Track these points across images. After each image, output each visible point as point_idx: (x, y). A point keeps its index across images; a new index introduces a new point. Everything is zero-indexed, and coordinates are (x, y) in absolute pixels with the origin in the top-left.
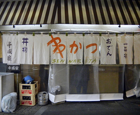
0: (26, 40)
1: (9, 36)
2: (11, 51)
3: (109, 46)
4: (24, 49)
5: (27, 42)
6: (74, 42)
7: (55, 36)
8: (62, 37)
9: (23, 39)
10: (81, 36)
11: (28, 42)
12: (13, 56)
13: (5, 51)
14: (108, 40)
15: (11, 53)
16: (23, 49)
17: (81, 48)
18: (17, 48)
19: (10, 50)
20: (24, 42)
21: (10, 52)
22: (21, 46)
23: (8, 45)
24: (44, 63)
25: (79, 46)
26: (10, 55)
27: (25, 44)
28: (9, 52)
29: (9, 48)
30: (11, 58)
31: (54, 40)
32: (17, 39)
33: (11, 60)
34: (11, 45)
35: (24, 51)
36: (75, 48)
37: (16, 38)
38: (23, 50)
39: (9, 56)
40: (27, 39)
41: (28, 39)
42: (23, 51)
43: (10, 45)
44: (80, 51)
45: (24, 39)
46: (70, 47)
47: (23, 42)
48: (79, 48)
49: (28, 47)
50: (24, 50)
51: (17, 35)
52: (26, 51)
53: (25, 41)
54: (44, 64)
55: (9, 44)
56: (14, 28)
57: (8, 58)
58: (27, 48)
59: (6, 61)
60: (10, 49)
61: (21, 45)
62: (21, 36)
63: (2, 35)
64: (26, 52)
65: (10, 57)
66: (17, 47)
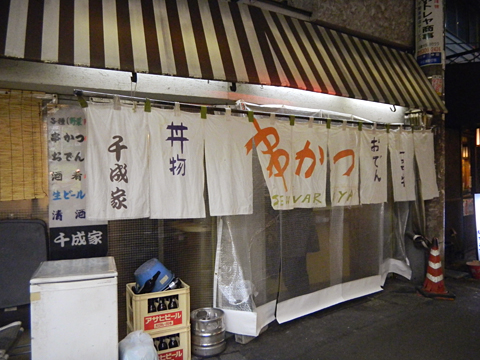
0: (179, 132)
1: (116, 112)
2: (123, 171)
3: (376, 158)
4: (177, 164)
5: (182, 139)
6: (308, 143)
7: (264, 123)
8: (281, 126)
9: (169, 127)
10: (322, 127)
11: (186, 139)
12: (133, 189)
13: (101, 171)
14: (373, 142)
15: (126, 181)
16: (173, 162)
17: (322, 161)
18: (148, 161)
19: (119, 167)
20: (172, 139)
21: (121, 174)
22: (164, 153)
23: (114, 147)
24: (242, 208)
25: (318, 156)
26: (121, 185)
27: (177, 144)
28: (119, 176)
29: (118, 158)
30: (124, 200)
31: (262, 135)
32: (147, 126)
33: (125, 207)
34: (125, 147)
35: (176, 171)
36: (308, 162)
37: (141, 121)
38: (171, 166)
39: (118, 190)
40: (182, 128)
41: (186, 128)
42: (172, 170)
43: (118, 148)
44: (320, 170)
45: (171, 127)
46: (297, 158)
47: (169, 139)
48: (318, 161)
49: (186, 155)
50: (174, 168)
51: (146, 110)
52: (182, 172)
53: (177, 133)
54: (241, 213)
55: (116, 144)
56: (134, 83)
57: (115, 198)
58: (184, 160)
59: (105, 211)
60: (120, 163)
61: (164, 151)
62: (161, 117)
63: (86, 106)
64: (183, 175)
65: (123, 194)
66: (148, 157)
